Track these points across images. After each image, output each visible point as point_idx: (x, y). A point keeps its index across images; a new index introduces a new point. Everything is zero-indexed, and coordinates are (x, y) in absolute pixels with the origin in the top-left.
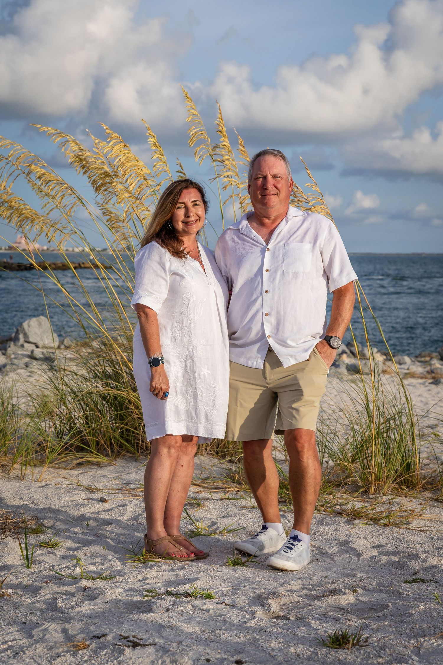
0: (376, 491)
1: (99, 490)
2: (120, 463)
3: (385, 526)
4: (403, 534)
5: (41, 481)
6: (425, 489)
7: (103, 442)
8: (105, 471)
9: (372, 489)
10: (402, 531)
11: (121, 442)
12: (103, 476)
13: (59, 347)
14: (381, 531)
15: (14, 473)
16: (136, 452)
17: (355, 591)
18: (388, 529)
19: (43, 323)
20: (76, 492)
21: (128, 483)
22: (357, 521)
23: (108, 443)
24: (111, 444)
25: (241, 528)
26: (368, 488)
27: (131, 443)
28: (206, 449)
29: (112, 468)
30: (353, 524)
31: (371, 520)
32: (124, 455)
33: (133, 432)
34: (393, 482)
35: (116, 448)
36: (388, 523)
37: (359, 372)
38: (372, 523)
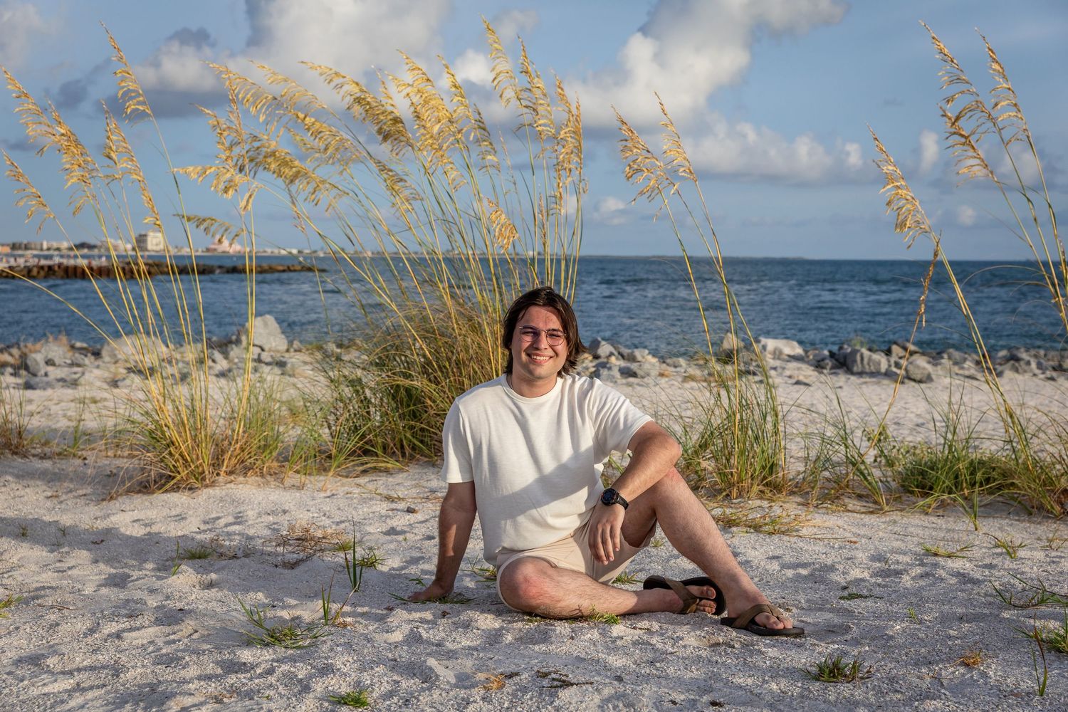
0: (740, 495)
1: (400, 499)
2: (414, 470)
3: (770, 534)
4: (795, 543)
5: (326, 491)
6: (793, 494)
7: (392, 445)
8: (400, 478)
9: (734, 494)
10: (793, 540)
11: (414, 444)
12: (398, 484)
13: (288, 351)
14: (768, 541)
15: (288, 482)
16: (433, 455)
18: (775, 538)
19: (269, 323)
20: (374, 502)
22: (734, 529)
23: (399, 446)
24: (402, 447)
26: (730, 492)
27: (427, 445)
29: (405, 475)
30: (730, 532)
31: (749, 527)
32: (419, 460)
33: (429, 432)
35: (408, 450)
36: (772, 532)
37: (634, 375)
38: (752, 530)
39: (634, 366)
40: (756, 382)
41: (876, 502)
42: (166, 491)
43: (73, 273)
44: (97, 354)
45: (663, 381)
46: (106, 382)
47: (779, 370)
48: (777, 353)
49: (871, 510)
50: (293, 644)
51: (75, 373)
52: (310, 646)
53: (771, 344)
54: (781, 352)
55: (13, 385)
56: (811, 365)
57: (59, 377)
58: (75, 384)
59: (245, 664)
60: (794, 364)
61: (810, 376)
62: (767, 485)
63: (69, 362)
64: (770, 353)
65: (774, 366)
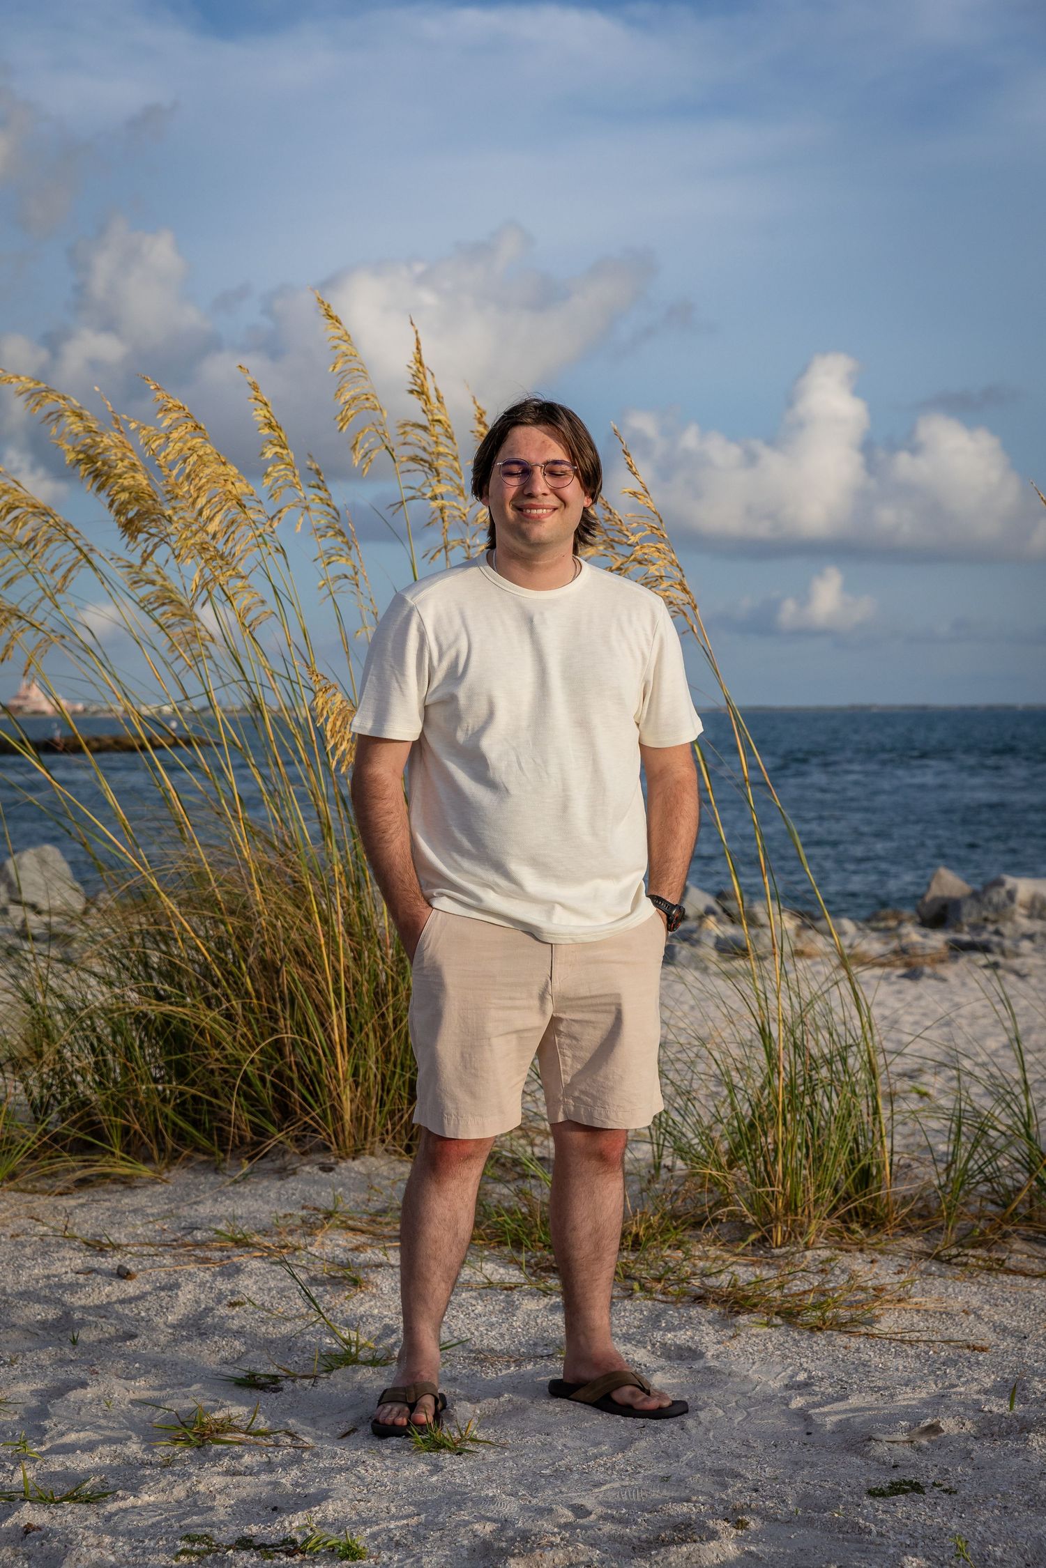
0: (787, 1240)
1: (117, 1247)
2: (179, 1176)
3: (814, 1329)
4: (858, 1350)
6: (908, 1231)
8: (140, 1199)
9: (778, 1234)
10: (854, 1343)
12: (135, 1211)
13: (83, 913)
14: (803, 1344)
16: (215, 1149)
17: (740, 1525)
18: (820, 1338)
19: (50, 860)
20: (62, 1253)
21: (192, 1228)
22: (743, 1319)
23: (151, 1130)
25: (455, 1341)
26: (770, 1231)
27: (205, 1130)
28: (383, 1141)
29: (159, 1189)
30: (733, 1326)
31: (777, 1314)
32: (189, 1159)
33: (210, 1104)
34: (829, 1215)
36: (820, 1323)
37: (743, 952)
38: (780, 1321)
39: (747, 935)
40: (985, 967)
45: (803, 963)
47: (1041, 939)
48: (1038, 905)
53: (1026, 887)
64: (1023, 905)
65: (1030, 932)
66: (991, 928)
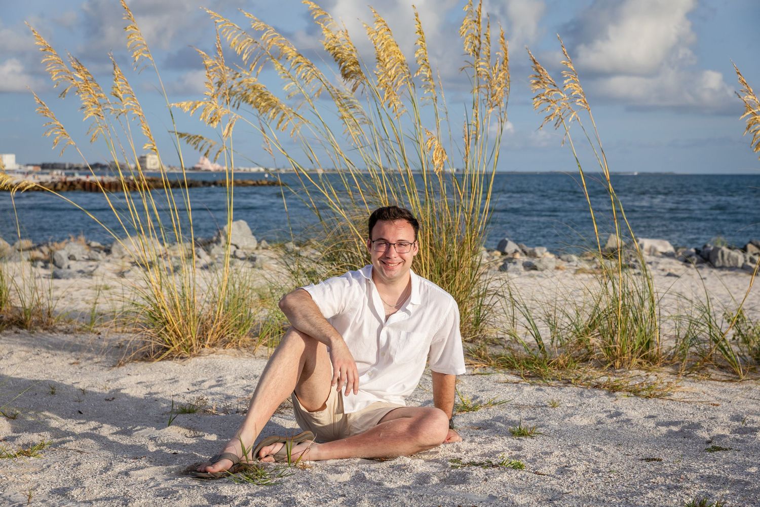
0: (622, 366)
3: (647, 397)
4: (668, 405)
6: (666, 365)
9: (618, 364)
10: (666, 402)
13: (257, 248)
14: (645, 403)
15: (258, 353)
18: (651, 401)
19: (243, 226)
22: (617, 393)
25: (504, 401)
26: (614, 363)
30: (614, 396)
31: (630, 392)
36: (649, 396)
37: (535, 268)
38: (632, 395)
39: (535, 261)
40: (635, 274)
41: (734, 373)
42: (163, 360)
43: (89, 187)
44: (108, 251)
45: (560, 272)
46: (115, 273)
47: (654, 264)
48: (652, 250)
49: (731, 378)
50: (263, 481)
51: (91, 266)
52: (276, 483)
53: (647, 243)
54: (655, 250)
55: (43, 276)
56: (681, 260)
57: (79, 269)
58: (90, 274)
59: (225, 497)
60: (666, 260)
61: (679, 269)
62: (644, 358)
63: (86, 257)
64: (646, 251)
65: (650, 261)
66: (633, 259)
